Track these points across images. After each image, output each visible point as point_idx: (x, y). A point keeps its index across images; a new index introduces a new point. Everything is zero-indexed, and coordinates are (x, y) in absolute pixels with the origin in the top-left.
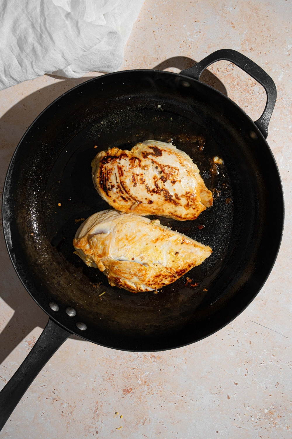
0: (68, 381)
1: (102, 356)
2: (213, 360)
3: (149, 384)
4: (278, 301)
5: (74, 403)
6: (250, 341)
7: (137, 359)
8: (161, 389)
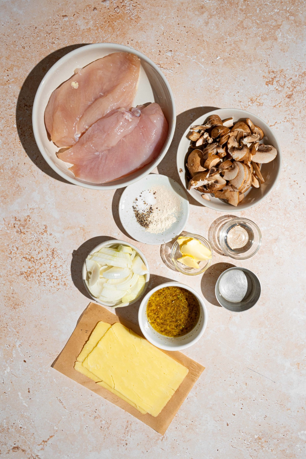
0: (107, 404)
2: (217, 396)
4: (269, 354)
5: (111, 421)
6: (246, 383)
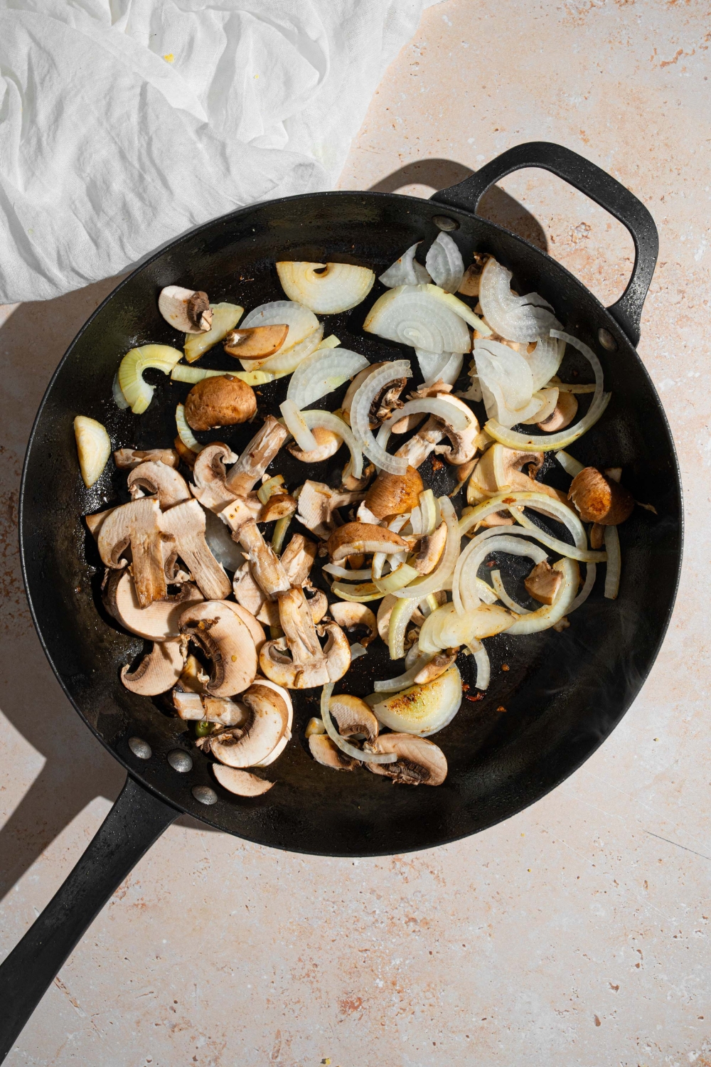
0: (208, 981)
1: (290, 920)
2: (558, 929)
3: (403, 988)
5: (223, 1035)
6: (646, 882)
7: (374, 927)
8: (433, 1001)
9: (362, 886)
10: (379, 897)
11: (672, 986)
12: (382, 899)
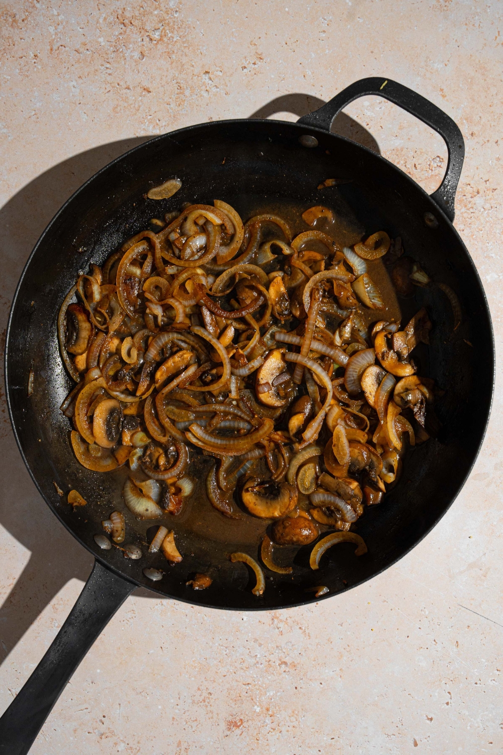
0: (129, 702)
1: (193, 660)
3: (274, 713)
6: (457, 642)
7: (255, 667)
8: (295, 724)
9: (248, 636)
10: (260, 645)
11: (472, 719)
12: (263, 646)
